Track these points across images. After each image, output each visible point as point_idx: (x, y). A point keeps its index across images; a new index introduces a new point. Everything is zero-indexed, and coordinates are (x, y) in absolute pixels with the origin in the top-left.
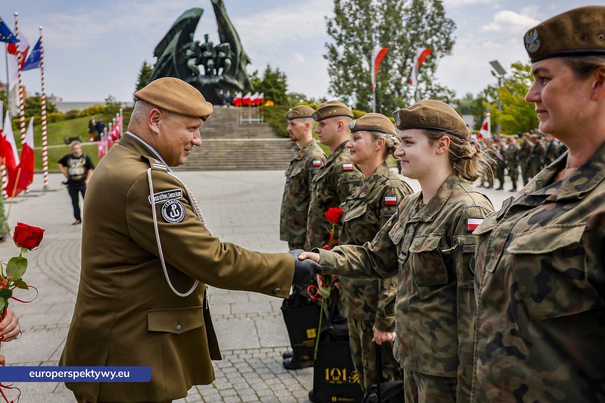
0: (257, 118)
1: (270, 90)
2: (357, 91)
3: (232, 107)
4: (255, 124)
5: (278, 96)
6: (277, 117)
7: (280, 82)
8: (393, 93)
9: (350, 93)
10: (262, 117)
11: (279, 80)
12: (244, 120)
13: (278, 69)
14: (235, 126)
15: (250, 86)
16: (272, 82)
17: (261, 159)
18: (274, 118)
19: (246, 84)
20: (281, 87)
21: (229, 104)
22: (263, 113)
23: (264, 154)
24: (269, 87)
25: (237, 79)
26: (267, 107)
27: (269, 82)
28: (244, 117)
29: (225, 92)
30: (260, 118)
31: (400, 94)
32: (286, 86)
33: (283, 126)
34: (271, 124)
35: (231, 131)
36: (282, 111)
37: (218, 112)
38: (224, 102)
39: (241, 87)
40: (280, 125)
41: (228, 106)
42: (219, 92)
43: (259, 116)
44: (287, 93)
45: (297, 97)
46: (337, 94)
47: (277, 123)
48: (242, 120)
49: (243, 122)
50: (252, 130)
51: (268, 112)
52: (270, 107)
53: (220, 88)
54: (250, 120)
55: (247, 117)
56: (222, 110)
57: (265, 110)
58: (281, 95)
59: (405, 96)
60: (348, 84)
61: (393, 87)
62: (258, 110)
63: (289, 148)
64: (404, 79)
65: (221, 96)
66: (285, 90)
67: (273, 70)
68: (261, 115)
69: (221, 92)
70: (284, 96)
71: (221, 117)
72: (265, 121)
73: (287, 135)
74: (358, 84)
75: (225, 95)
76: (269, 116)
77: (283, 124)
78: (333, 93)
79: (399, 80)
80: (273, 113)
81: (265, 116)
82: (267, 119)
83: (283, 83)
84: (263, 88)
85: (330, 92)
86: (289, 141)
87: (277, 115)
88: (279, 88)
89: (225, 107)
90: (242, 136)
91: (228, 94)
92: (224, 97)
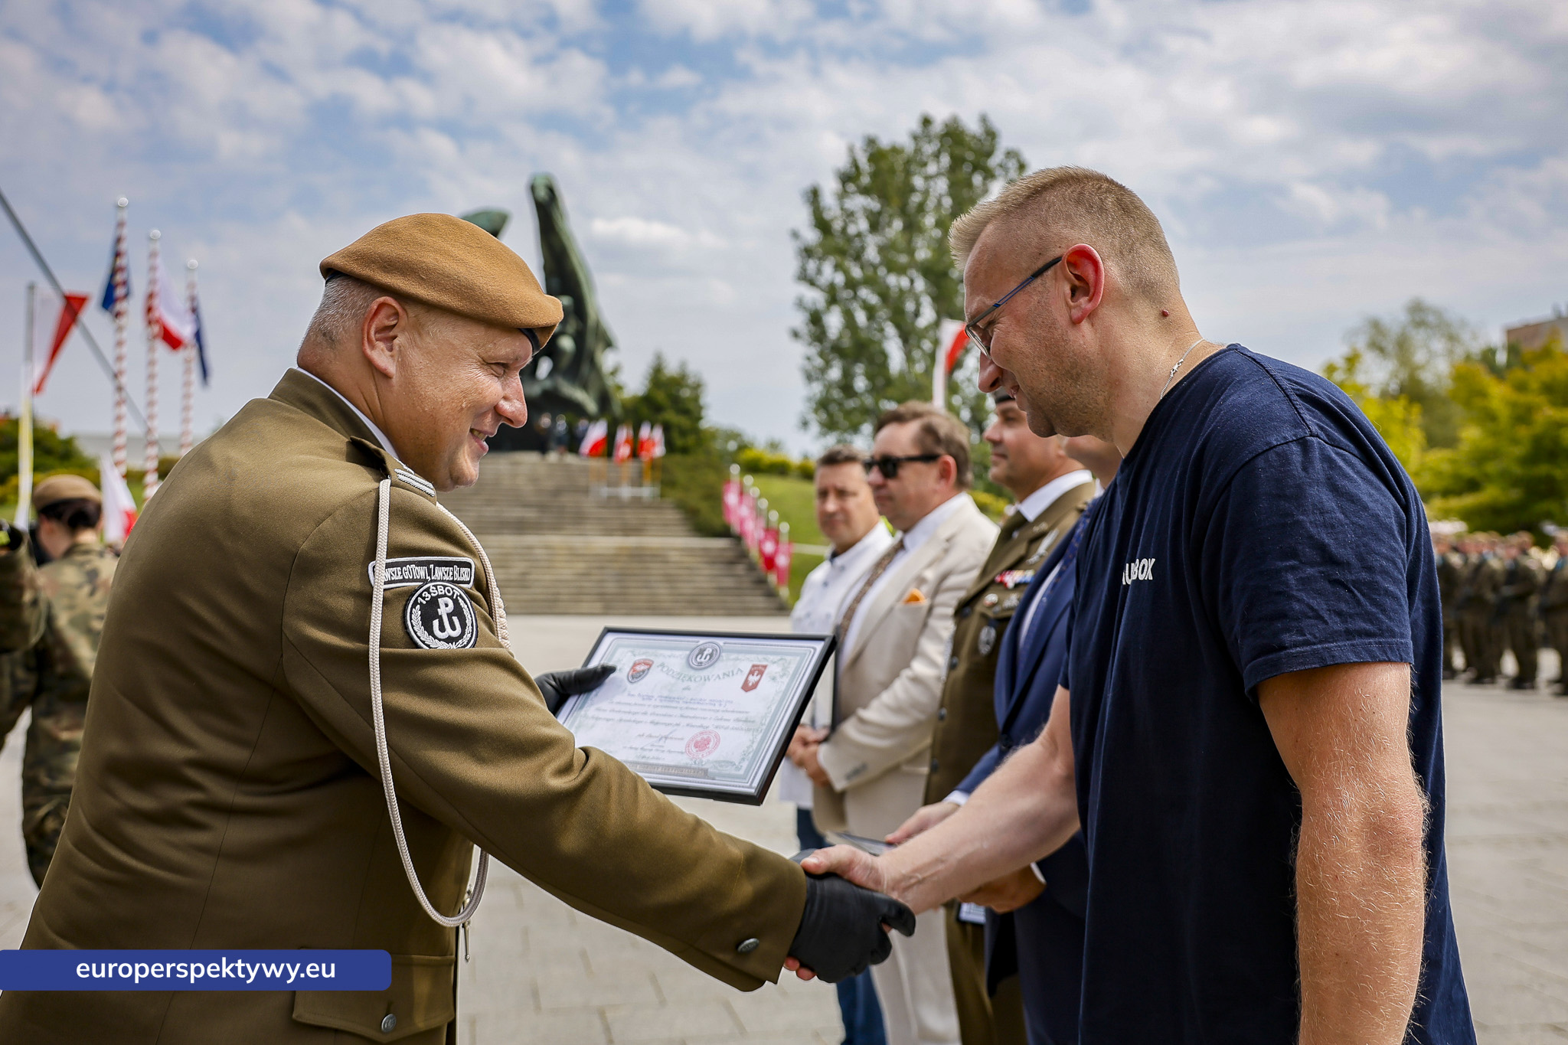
0: (640, 485)
4: (637, 502)
5: (683, 433)
6: (692, 484)
7: (686, 397)
10: (657, 484)
11: (686, 393)
12: (612, 491)
13: (683, 365)
14: (589, 504)
15: (612, 405)
16: (668, 396)
17: (662, 590)
18: (687, 489)
19: (604, 400)
20: (691, 410)
21: (561, 449)
22: (657, 474)
23: (669, 579)
24: (661, 408)
25: (585, 387)
27: (661, 397)
28: (609, 485)
30: (652, 487)
32: (701, 408)
33: (712, 507)
34: (680, 502)
35: (578, 520)
36: (706, 469)
37: (539, 472)
38: (552, 444)
39: (591, 406)
40: (703, 505)
41: (561, 456)
42: (540, 419)
43: (647, 481)
44: (703, 425)
47: (694, 499)
48: (605, 491)
49: (610, 498)
50: (631, 517)
51: (669, 471)
54: (626, 492)
55: (614, 483)
56: (547, 466)
57: (661, 468)
58: (690, 429)
62: (646, 468)
63: (731, 563)
65: (545, 432)
66: (700, 418)
67: (671, 369)
68: (652, 479)
69: (545, 421)
70: (696, 431)
71: (549, 484)
72: (662, 496)
75: (554, 427)
76: (671, 483)
77: (712, 502)
80: (681, 476)
81: (663, 482)
82: (669, 490)
83: (696, 398)
84: (645, 410)
85: (806, 424)
86: (728, 547)
87: (693, 478)
88: (685, 412)
89: (553, 457)
90: (608, 532)
91: (562, 425)
92: (550, 431)
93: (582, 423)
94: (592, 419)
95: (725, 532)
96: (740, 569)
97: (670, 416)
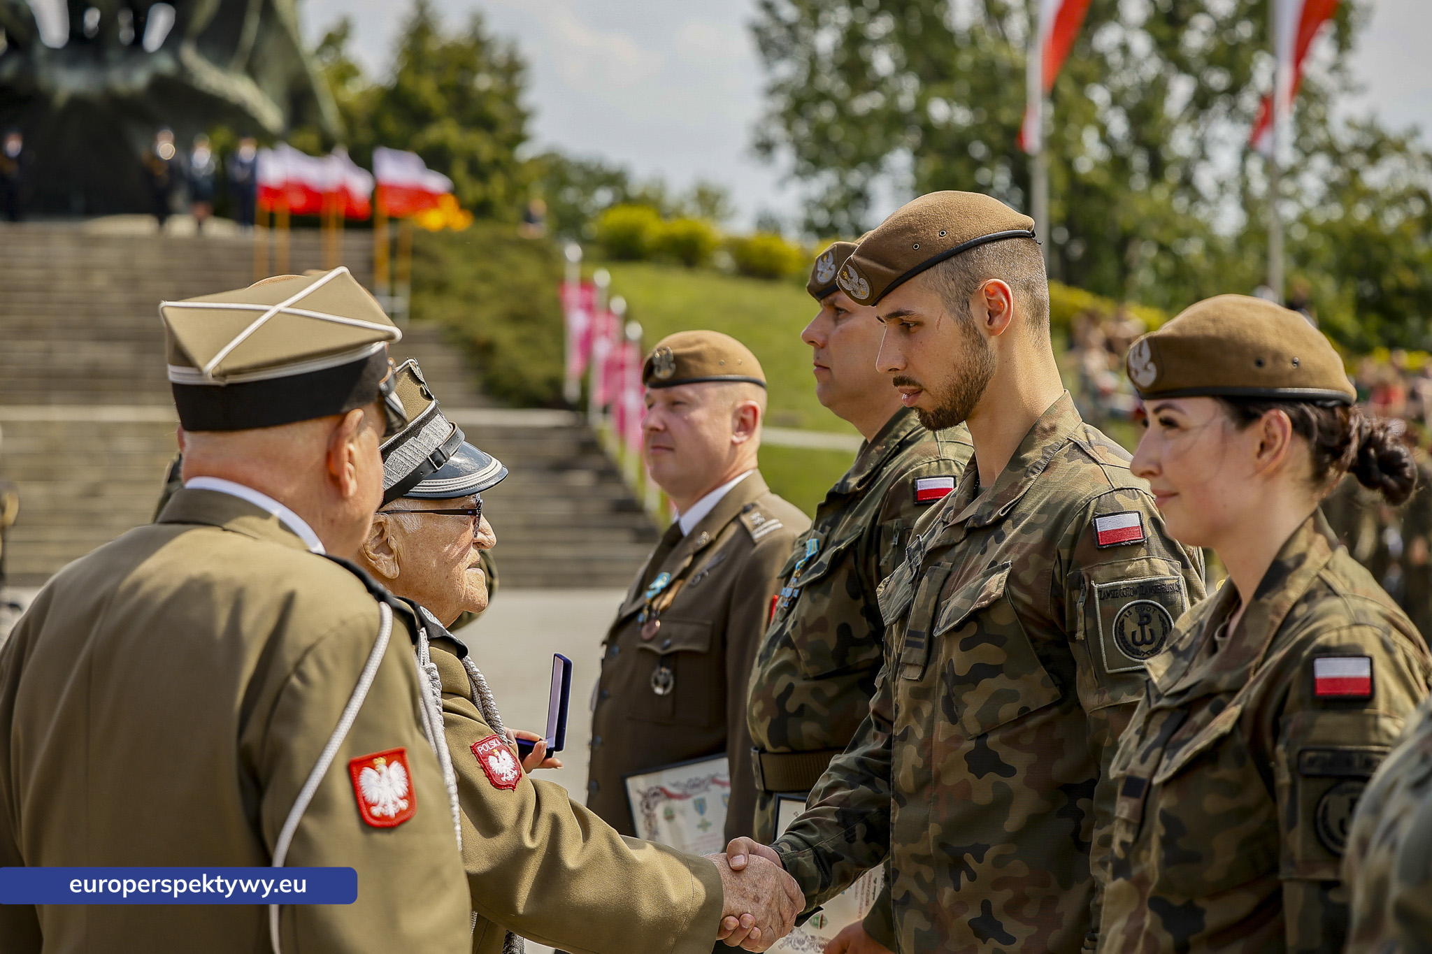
1: (434, 134)
2: (918, 153)
3: (219, 230)
5: (478, 171)
6: (483, 289)
7: (488, 93)
8: (1119, 166)
9: (874, 162)
10: (404, 290)
11: (482, 81)
15: (318, 111)
16: (442, 89)
18: (470, 298)
19: (299, 98)
20: (497, 120)
21: (201, 210)
22: (404, 265)
24: (421, 117)
25: (252, 72)
26: (427, 234)
27: (427, 89)
29: (185, 145)
30: (392, 294)
31: (1156, 170)
32: (521, 117)
33: (524, 341)
34: (454, 328)
36: (514, 256)
37: (148, 259)
38: (179, 199)
39: (271, 116)
40: (505, 336)
41: (200, 223)
42: (153, 141)
43: (382, 284)
44: (525, 152)
45: (577, 177)
46: (803, 165)
47: (484, 324)
51: (433, 259)
52: (446, 235)
53: (152, 125)
56: (171, 246)
57: (416, 252)
58: (496, 164)
59: (1187, 183)
60: (865, 104)
61: (1118, 125)
62: (381, 252)
63: (561, 467)
64: (1181, 89)
65: (161, 173)
66: (519, 139)
67: (452, 28)
68: (393, 278)
69: (166, 148)
70: (504, 165)
72: (415, 314)
73: (546, 392)
74: (921, 106)
75: (183, 162)
76: (441, 288)
77: (525, 330)
78: (785, 157)
79: (1158, 88)
80: (459, 269)
81: (417, 286)
82: (429, 303)
83: (510, 95)
84: (391, 125)
85: (766, 147)
86: (558, 428)
87: (485, 277)
88: (486, 124)
89: (181, 226)
91: (203, 157)
92: (177, 172)
93: (247, 151)
94: (266, 139)
95: (550, 398)
96: (581, 479)
97: (447, 132)
